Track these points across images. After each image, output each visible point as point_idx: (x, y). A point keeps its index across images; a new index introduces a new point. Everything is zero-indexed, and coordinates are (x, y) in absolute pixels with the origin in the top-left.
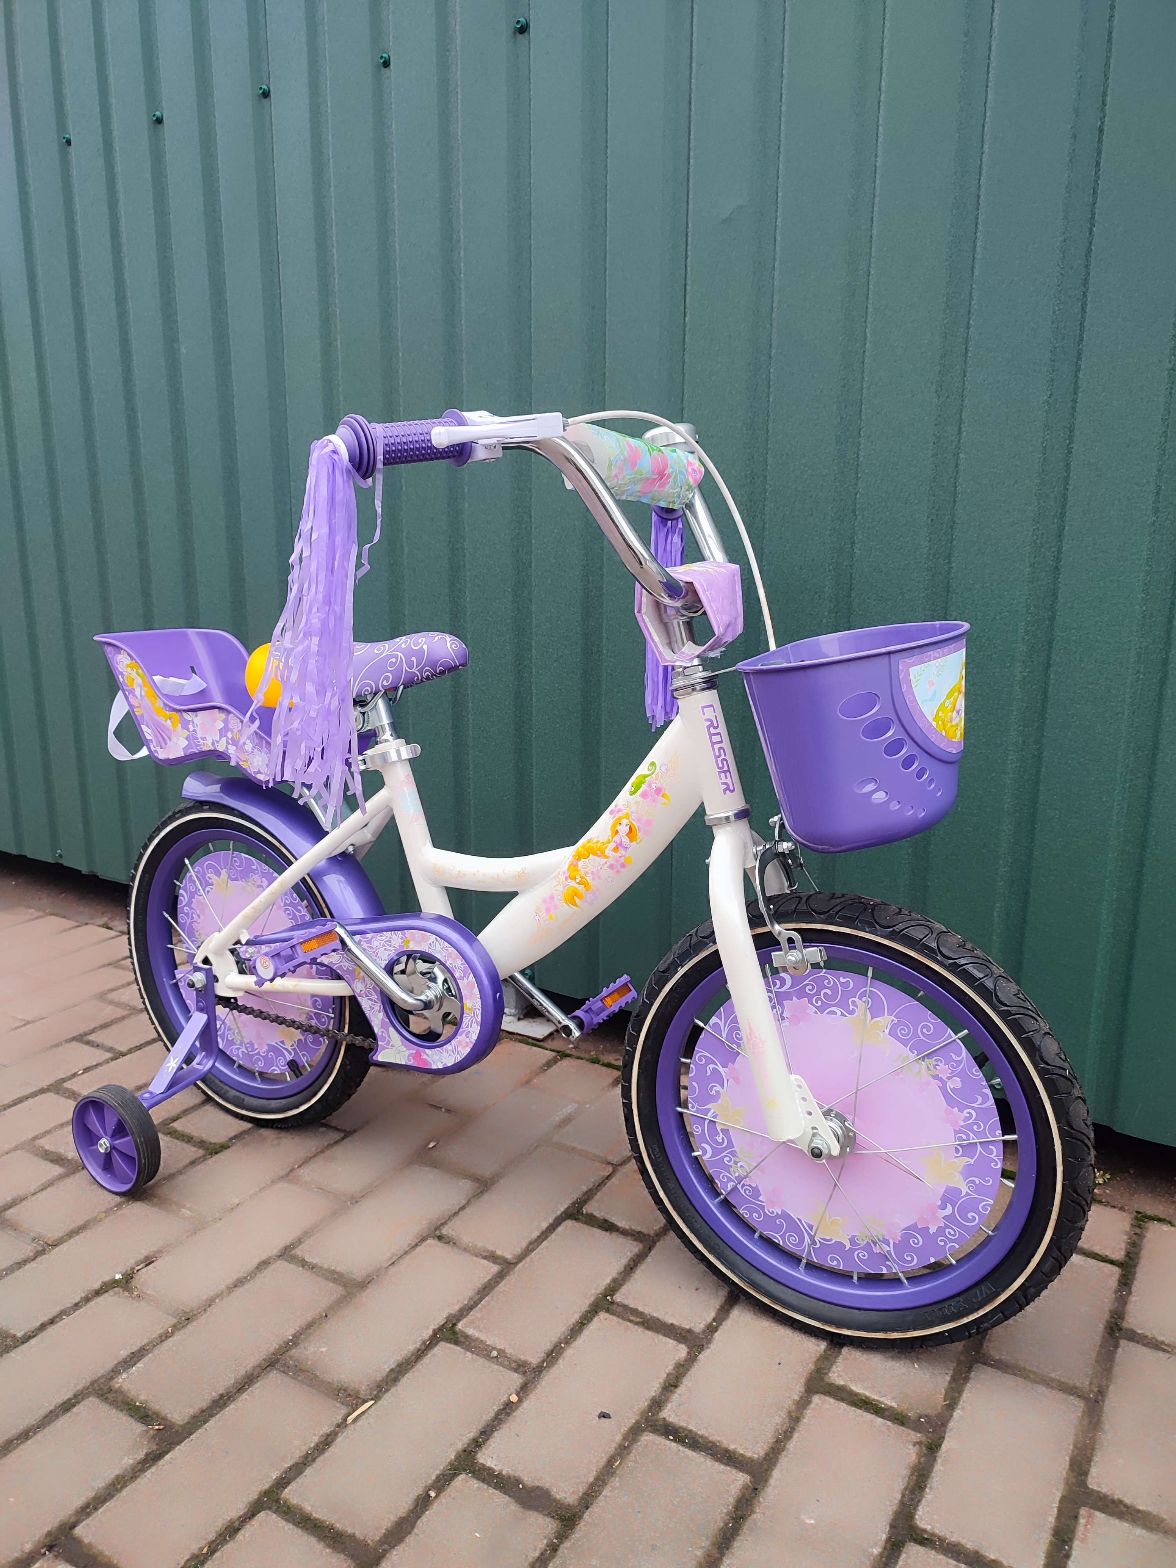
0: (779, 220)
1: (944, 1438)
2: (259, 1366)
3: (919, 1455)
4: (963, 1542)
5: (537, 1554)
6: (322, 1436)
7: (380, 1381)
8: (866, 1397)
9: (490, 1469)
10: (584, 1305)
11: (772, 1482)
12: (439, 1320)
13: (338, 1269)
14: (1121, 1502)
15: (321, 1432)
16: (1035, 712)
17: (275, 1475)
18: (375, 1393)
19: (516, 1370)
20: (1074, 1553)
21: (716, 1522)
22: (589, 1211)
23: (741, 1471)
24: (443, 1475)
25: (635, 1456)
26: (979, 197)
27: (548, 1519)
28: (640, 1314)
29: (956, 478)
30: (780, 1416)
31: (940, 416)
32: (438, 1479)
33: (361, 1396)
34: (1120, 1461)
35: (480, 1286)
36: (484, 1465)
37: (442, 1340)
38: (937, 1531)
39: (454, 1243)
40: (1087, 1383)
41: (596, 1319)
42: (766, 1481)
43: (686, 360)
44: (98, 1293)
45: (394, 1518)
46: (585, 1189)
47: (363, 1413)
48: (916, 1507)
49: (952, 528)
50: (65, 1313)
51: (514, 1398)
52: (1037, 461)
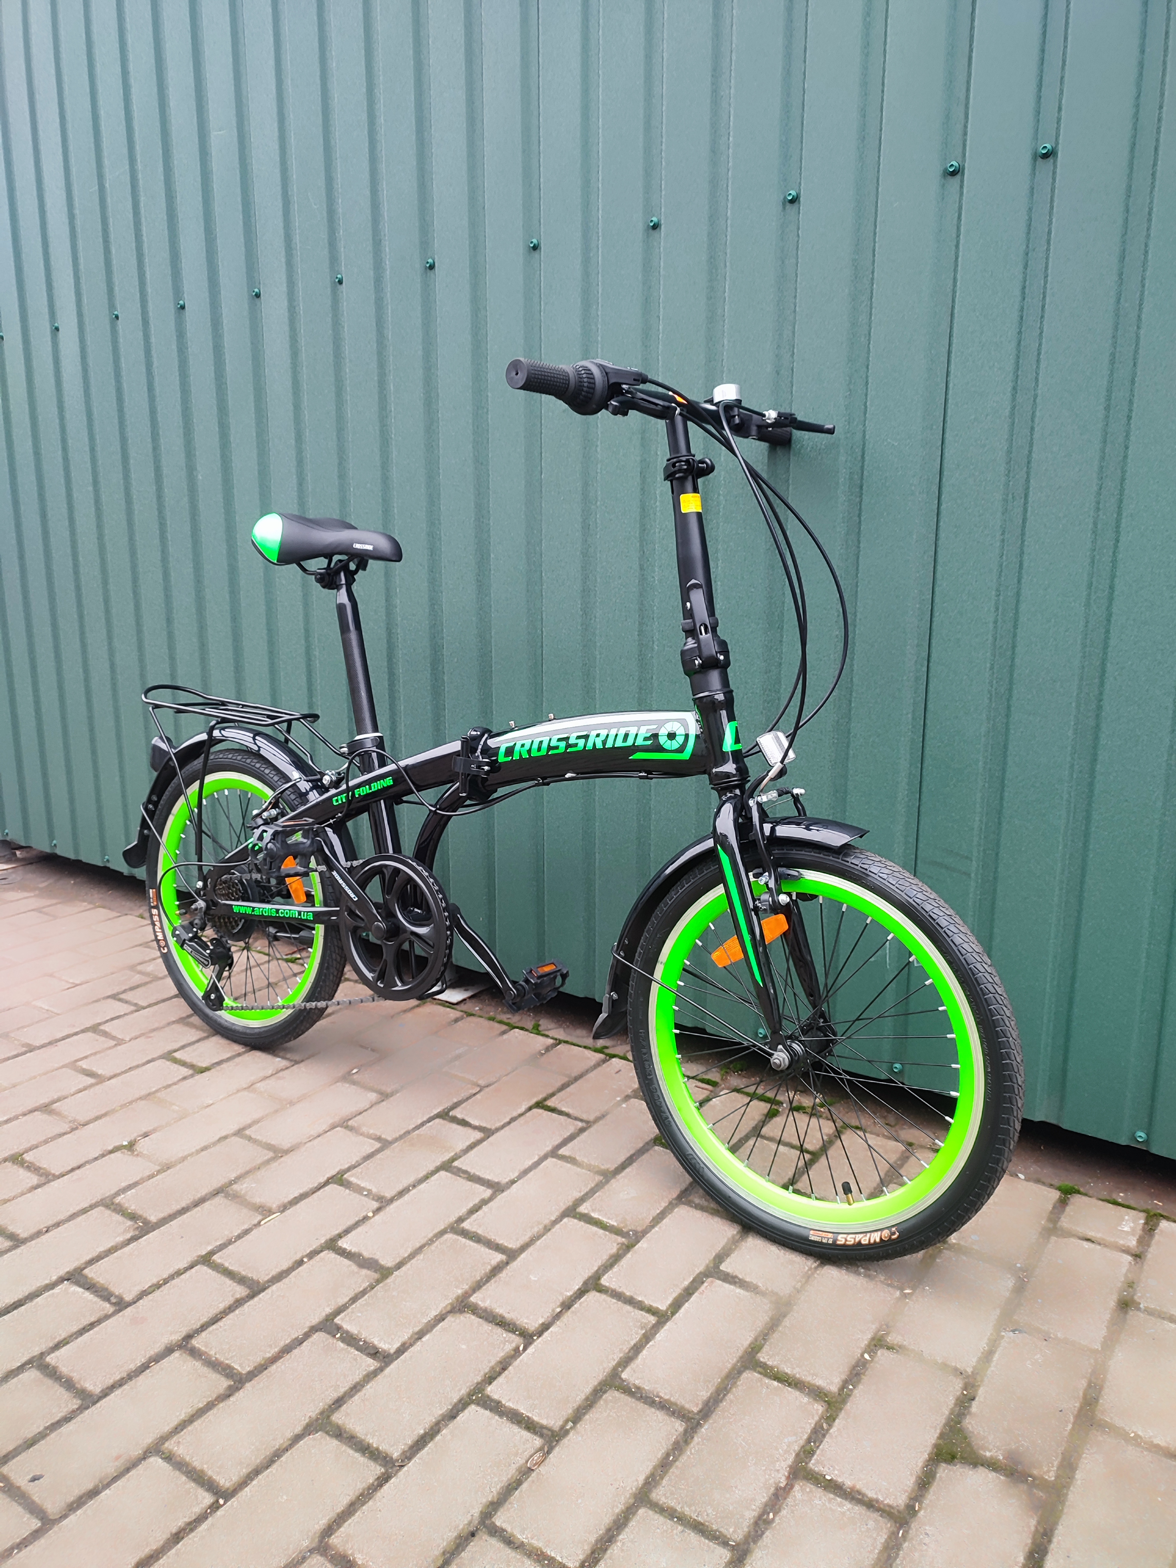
1: (640, 1241)
2: (210, 1193)
3: (618, 1250)
4: (625, 1291)
5: (361, 1289)
6: (243, 1230)
7: (287, 1202)
8: (600, 1220)
9: (344, 1248)
10: (432, 1167)
11: (519, 1259)
12: (333, 1172)
13: (273, 1143)
14: (737, 1276)
15: (243, 1228)
17: (209, 1248)
18: (281, 1209)
19: (377, 1201)
20: (692, 1299)
21: (476, 1277)
22: (454, 1114)
23: (502, 1254)
24: (314, 1251)
25: (437, 1244)
27: (373, 1273)
28: (468, 1173)
30: (538, 1227)
32: (311, 1252)
33: (272, 1211)
35: (365, 1154)
36: (341, 1246)
37: (332, 1183)
38: (612, 1286)
39: (355, 1130)
41: (437, 1175)
42: (516, 1258)
44: (111, 1152)
45: (276, 1271)
46: (455, 1100)
47: (273, 1218)
48: (604, 1275)
50: (88, 1162)
51: (370, 1214)
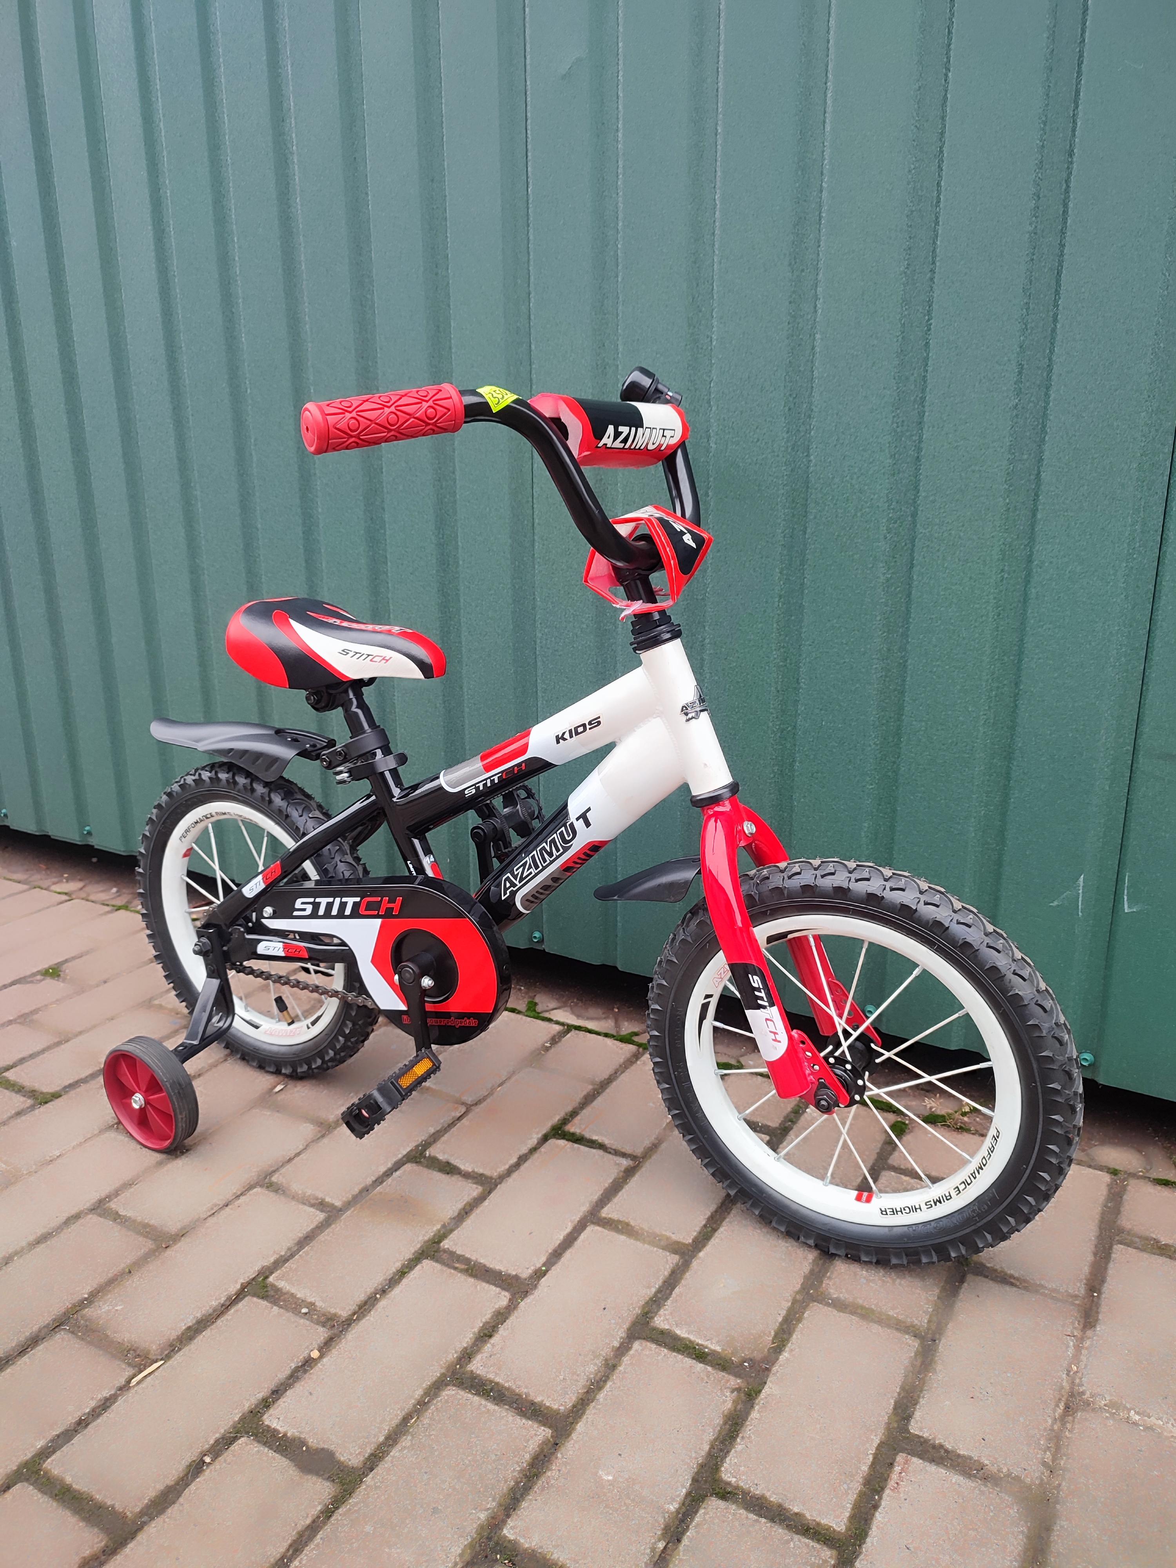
0: (621, 73)
1: (766, 1383)
2: (46, 1327)
3: (735, 1403)
4: (768, 1494)
5: (308, 1521)
6: (100, 1400)
7: (174, 1340)
8: (690, 1341)
9: (275, 1430)
10: (408, 1253)
11: (574, 1436)
12: (250, 1273)
13: (152, 1222)
14: (941, 1446)
15: (100, 1396)
16: (899, 617)
17: (40, 1444)
18: (166, 1352)
19: (323, 1324)
20: (883, 1503)
21: (506, 1481)
22: (432, 1154)
23: (544, 1425)
24: (223, 1438)
25: (433, 1414)
26: (828, 42)
27: (328, 1484)
28: (467, 1261)
29: (812, 362)
30: (595, 1364)
31: (794, 292)
32: (217, 1443)
33: (150, 1357)
34: (947, 1403)
35: (301, 1235)
36: (268, 1427)
37: (249, 1294)
38: (741, 1484)
39: (283, 1191)
40: (926, 1321)
41: (419, 1267)
42: (569, 1435)
43: (531, 237)
45: (160, 1487)
46: (432, 1130)
47: (150, 1374)
48: (723, 1460)
49: (809, 417)
51: (315, 1354)
52: (895, 340)
